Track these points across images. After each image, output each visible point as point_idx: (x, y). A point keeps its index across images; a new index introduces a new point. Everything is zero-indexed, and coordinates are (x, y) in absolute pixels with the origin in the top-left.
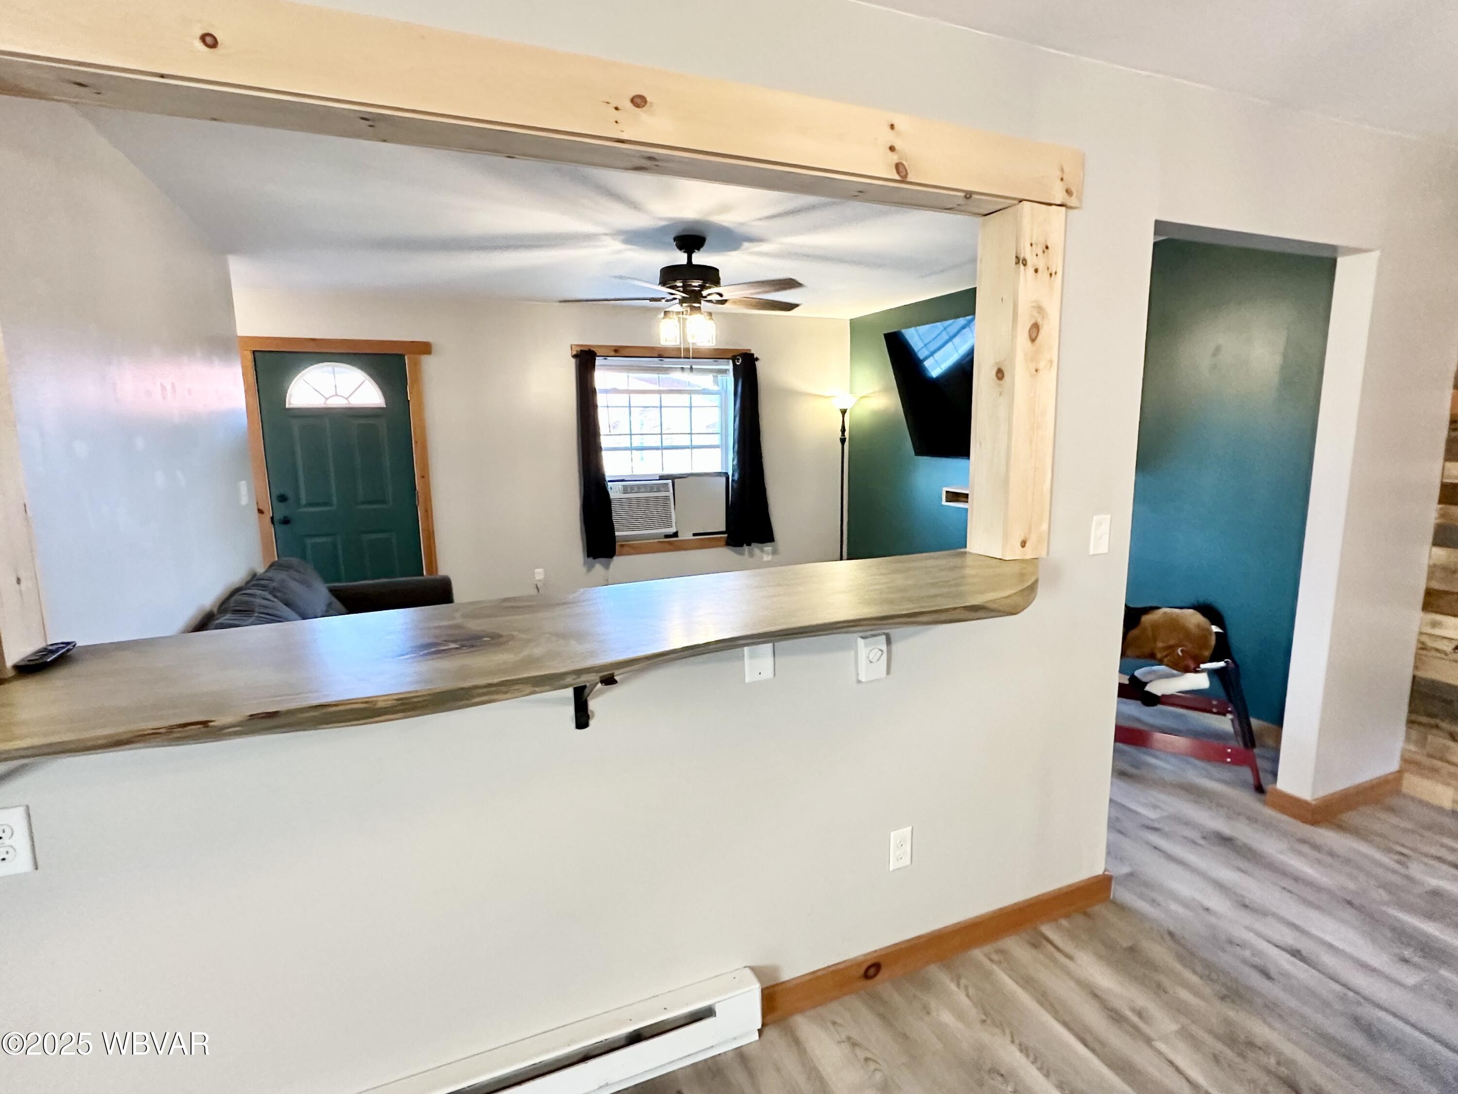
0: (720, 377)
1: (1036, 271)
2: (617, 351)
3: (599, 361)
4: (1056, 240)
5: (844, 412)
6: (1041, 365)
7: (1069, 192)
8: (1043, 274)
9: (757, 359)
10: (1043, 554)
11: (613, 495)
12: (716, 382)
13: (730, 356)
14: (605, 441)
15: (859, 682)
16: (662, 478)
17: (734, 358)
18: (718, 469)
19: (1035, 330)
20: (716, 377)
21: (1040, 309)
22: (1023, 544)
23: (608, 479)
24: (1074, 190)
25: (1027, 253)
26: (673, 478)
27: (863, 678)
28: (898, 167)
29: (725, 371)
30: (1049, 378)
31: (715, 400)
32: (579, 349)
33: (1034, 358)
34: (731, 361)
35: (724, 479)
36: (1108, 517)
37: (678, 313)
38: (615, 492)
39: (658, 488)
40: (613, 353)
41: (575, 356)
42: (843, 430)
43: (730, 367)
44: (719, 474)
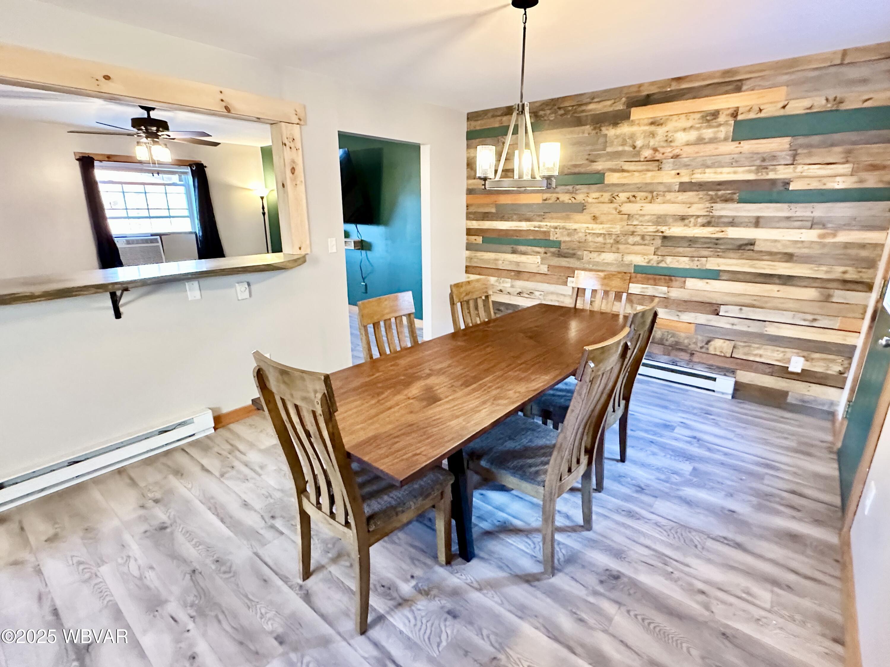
0: (183, 176)
1: (291, 148)
2: (109, 158)
3: (96, 163)
4: (297, 136)
5: (262, 198)
6: (298, 183)
7: (300, 119)
8: (294, 150)
9: (206, 167)
10: (308, 251)
11: (119, 245)
12: (180, 180)
13: (188, 164)
14: (108, 213)
15: (239, 300)
16: (152, 235)
17: (190, 166)
18: (190, 229)
19: (293, 170)
20: (180, 176)
21: (293, 162)
22: (300, 248)
23: (114, 236)
24: (302, 118)
25: (286, 141)
26: (160, 235)
27: (240, 298)
28: (226, 108)
29: (186, 173)
30: (302, 188)
31: (182, 189)
32: (81, 155)
33: (294, 180)
34: (189, 167)
35: (194, 236)
36: (335, 239)
37: (145, 143)
38: (120, 244)
39: (152, 241)
40: (107, 159)
41: (77, 160)
42: (263, 208)
43: (189, 170)
44: (191, 233)
